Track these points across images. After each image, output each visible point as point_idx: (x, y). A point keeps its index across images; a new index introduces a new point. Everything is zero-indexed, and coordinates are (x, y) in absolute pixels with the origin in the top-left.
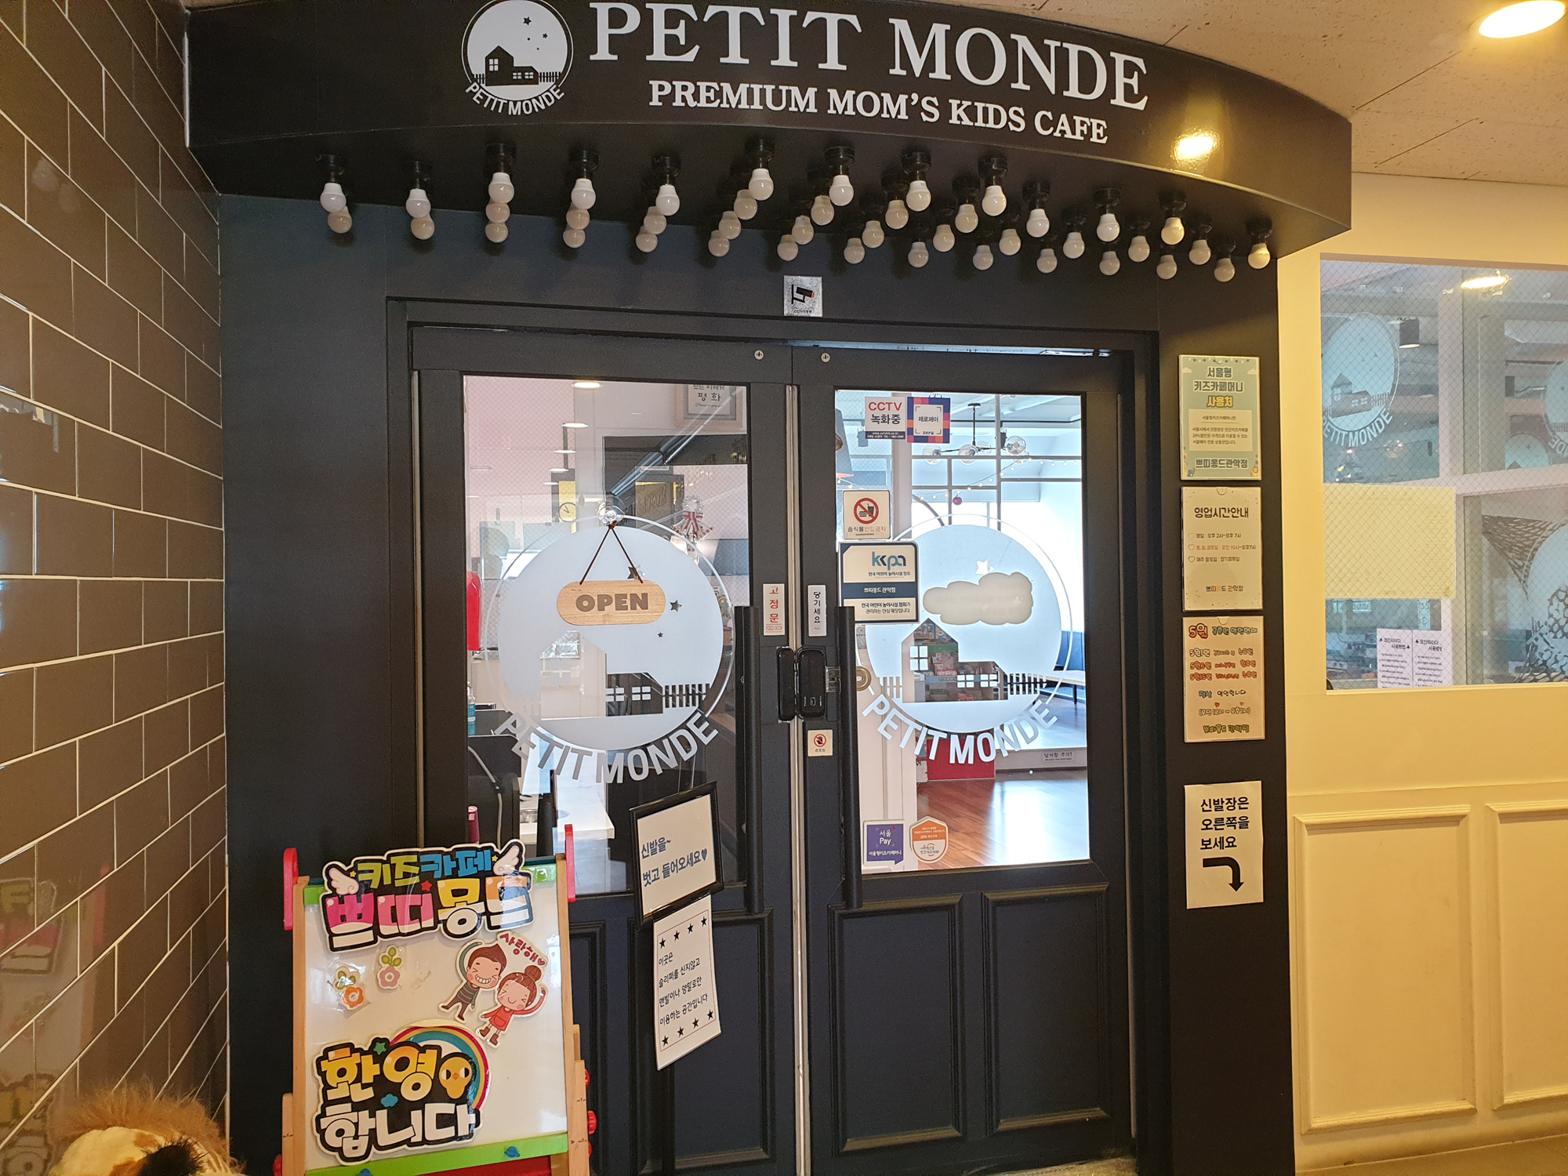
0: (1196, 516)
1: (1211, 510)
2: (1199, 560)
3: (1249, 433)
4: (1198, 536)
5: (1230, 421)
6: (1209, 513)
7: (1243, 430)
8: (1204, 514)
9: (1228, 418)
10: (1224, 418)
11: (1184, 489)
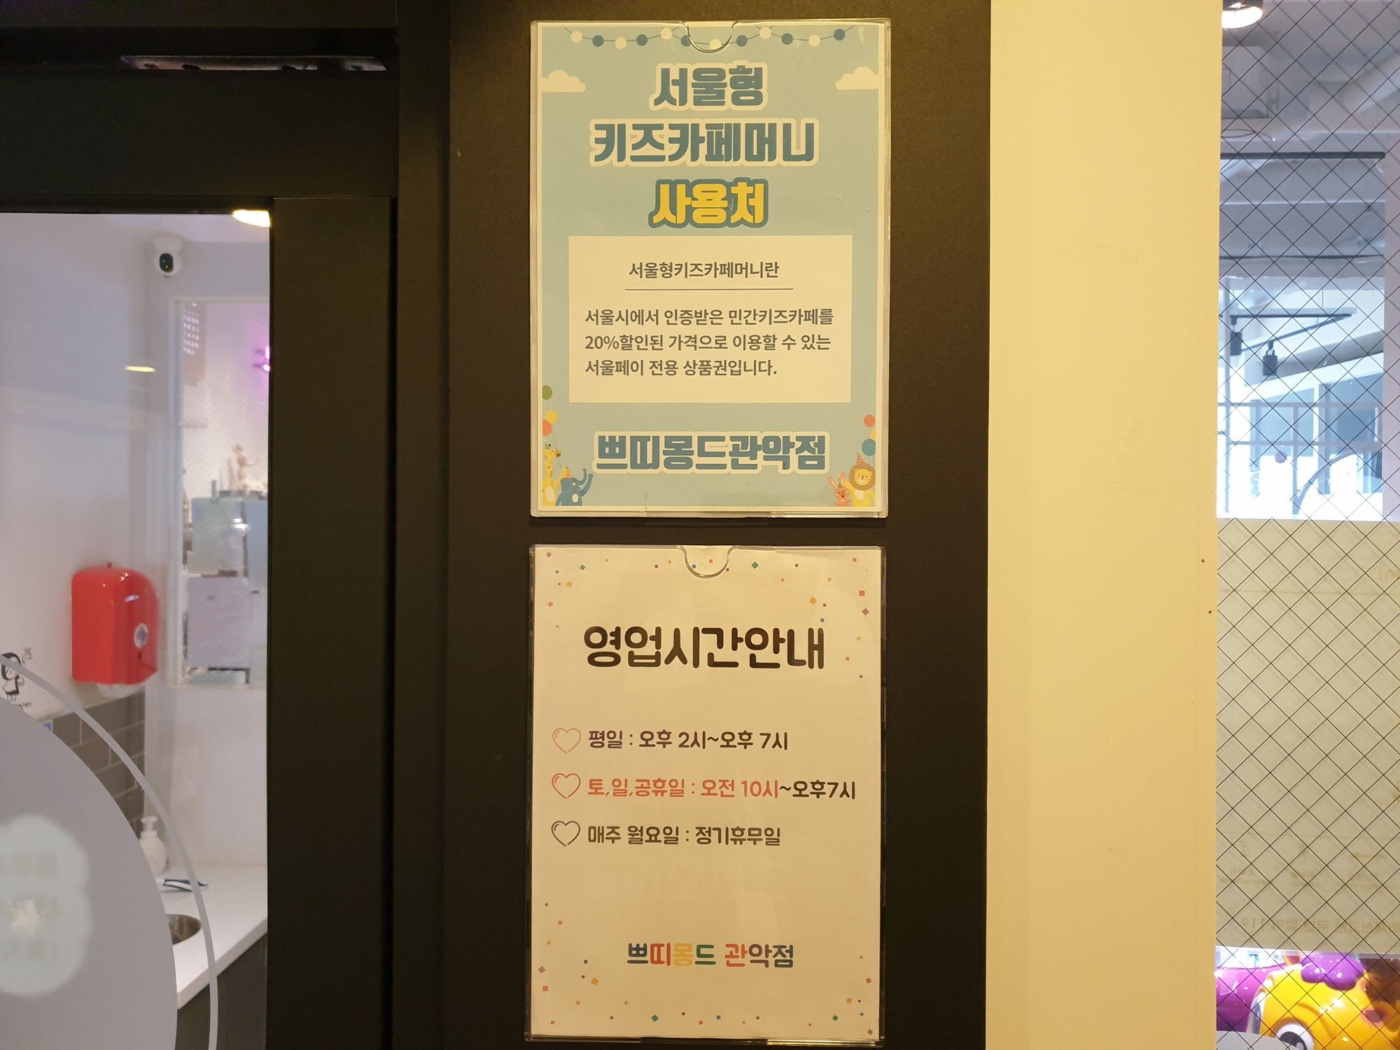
0: (591, 660)
1: (657, 638)
2: (597, 835)
3: (840, 331)
4: (597, 739)
5: (754, 280)
6: (650, 649)
7: (811, 316)
8: (624, 651)
9: (745, 269)
10: (728, 269)
11: (541, 553)
